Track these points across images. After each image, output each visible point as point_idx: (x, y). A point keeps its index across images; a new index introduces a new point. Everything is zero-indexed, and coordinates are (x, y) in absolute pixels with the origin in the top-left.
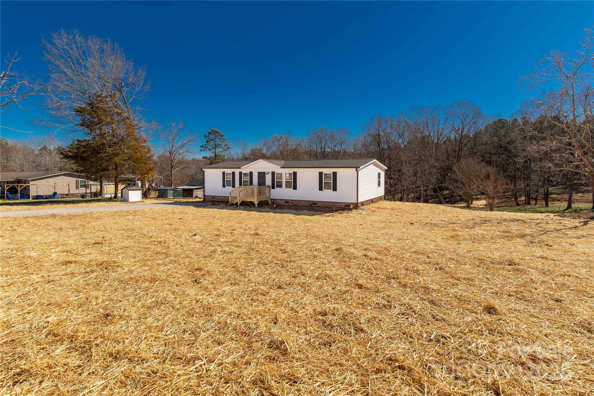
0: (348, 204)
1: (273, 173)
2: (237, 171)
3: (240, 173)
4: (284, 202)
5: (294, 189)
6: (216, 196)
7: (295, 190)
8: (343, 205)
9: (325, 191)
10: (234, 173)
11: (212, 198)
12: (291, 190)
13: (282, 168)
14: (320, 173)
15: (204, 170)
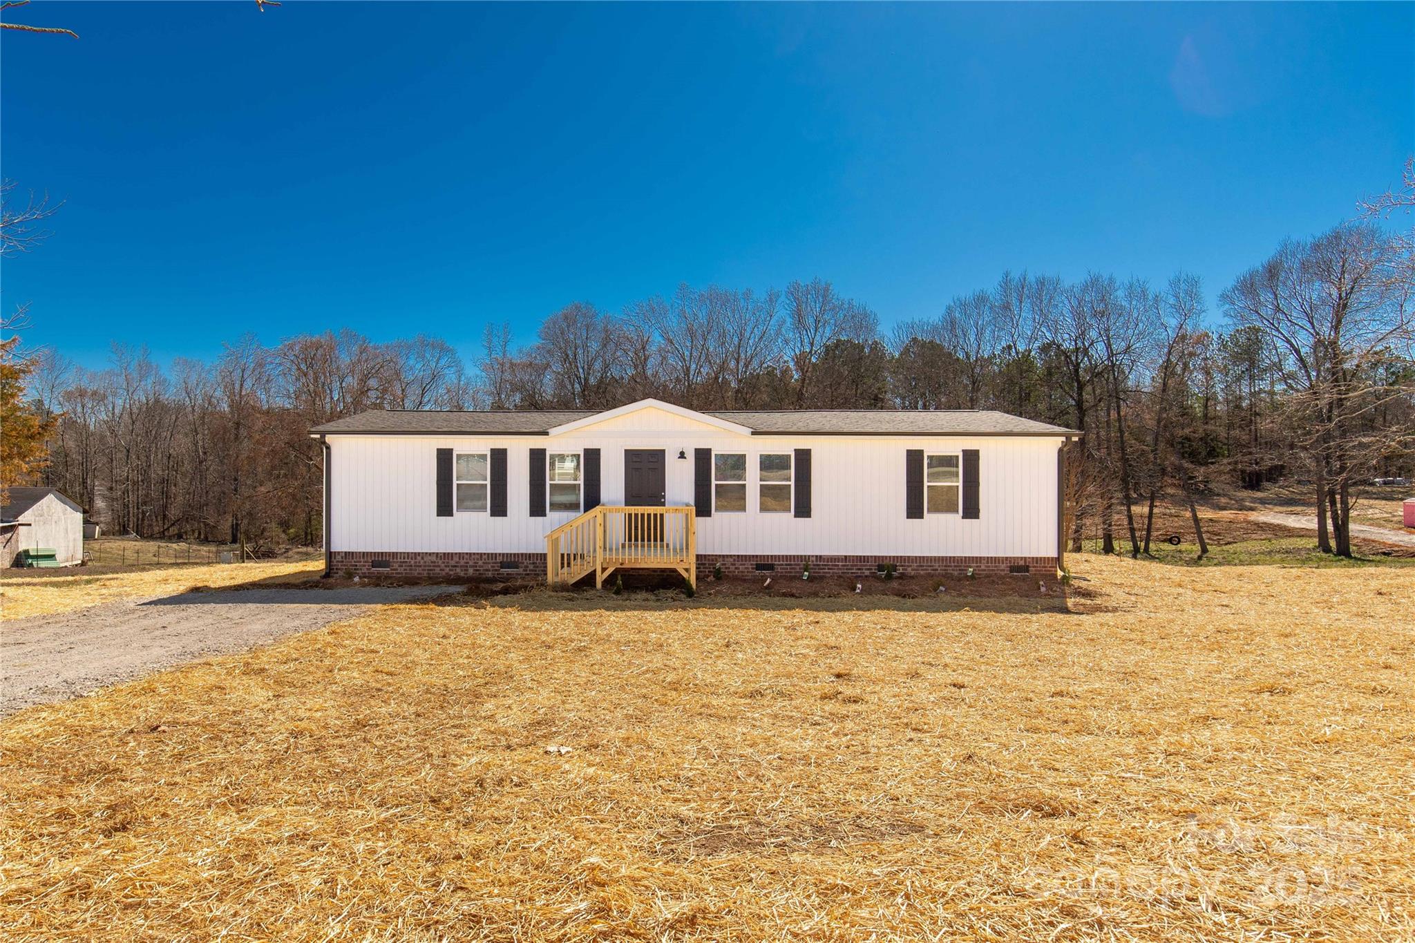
0: (1022, 563)
1: (703, 456)
2: (518, 450)
3: (537, 457)
4: (749, 565)
5: (798, 514)
6: (394, 555)
7: (802, 521)
8: (1003, 566)
9: (932, 520)
10: (499, 458)
11: (375, 564)
12: (785, 520)
13: (753, 433)
14: (910, 453)
15: (329, 438)
